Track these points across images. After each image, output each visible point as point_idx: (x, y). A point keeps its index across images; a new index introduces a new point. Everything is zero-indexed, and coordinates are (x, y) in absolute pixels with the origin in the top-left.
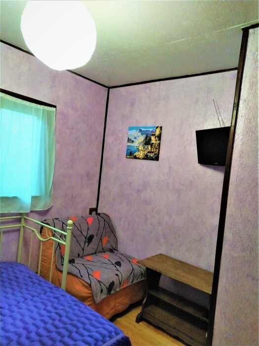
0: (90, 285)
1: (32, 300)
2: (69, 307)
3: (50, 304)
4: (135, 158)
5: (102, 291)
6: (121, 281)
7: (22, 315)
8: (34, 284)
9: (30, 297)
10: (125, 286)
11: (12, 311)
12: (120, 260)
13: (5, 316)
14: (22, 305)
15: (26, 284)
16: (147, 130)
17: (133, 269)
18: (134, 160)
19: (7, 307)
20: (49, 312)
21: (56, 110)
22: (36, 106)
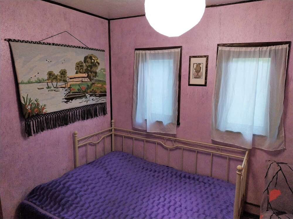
21: (290, 46)
22: (262, 49)
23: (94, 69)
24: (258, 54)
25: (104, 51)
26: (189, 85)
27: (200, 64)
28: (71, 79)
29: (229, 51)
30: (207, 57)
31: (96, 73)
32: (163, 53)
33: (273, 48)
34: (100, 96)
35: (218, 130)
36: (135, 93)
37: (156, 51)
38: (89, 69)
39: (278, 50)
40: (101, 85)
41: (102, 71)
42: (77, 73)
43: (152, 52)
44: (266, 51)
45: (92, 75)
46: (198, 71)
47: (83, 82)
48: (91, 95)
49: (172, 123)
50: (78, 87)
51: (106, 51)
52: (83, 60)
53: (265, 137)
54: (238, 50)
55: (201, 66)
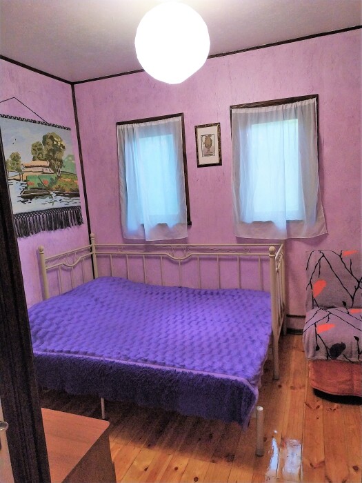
21: (317, 100)
22: (286, 107)
23: (57, 155)
24: (281, 114)
25: (70, 129)
26: (199, 166)
27: (210, 136)
28: (26, 167)
29: (246, 115)
30: (218, 125)
31: (61, 161)
32: (158, 126)
33: (299, 104)
34: (71, 196)
35: (243, 223)
36: (122, 189)
37: (148, 124)
38: (51, 154)
39: (305, 106)
40: (70, 180)
41: (70, 158)
42: (34, 159)
43: (142, 125)
44: (291, 109)
45: (56, 164)
46: (208, 145)
47: (44, 173)
48: (58, 194)
49: (180, 224)
50: (38, 181)
51: (72, 129)
52: (41, 141)
53: (301, 221)
54: (257, 112)
55: (212, 138)
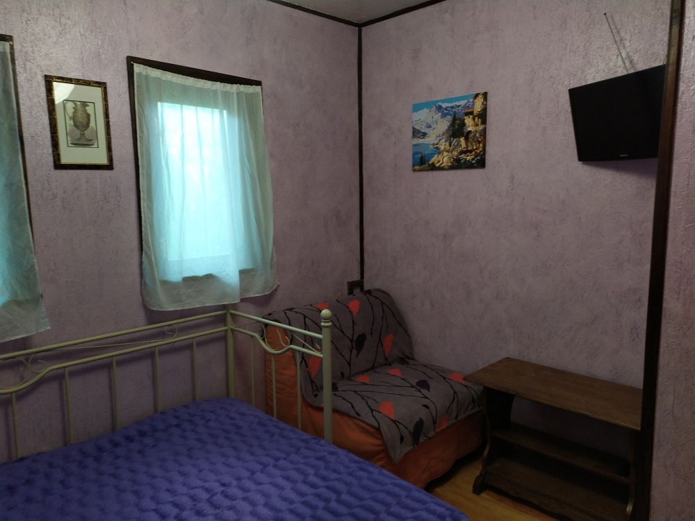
0: (378, 429)
1: (275, 466)
2: (350, 474)
3: (311, 471)
4: (433, 168)
5: (402, 439)
6: (434, 417)
7: (266, 495)
8: (273, 435)
9: (271, 461)
10: (444, 427)
11: (245, 490)
12: (425, 378)
13: (235, 500)
14: (260, 476)
15: (258, 438)
16: (453, 104)
17: (455, 392)
18: (430, 173)
19: (234, 483)
20: (313, 486)
26: (59, 166)
30: (103, 85)
33: (241, 88)
44: (231, 93)
46: (82, 124)
